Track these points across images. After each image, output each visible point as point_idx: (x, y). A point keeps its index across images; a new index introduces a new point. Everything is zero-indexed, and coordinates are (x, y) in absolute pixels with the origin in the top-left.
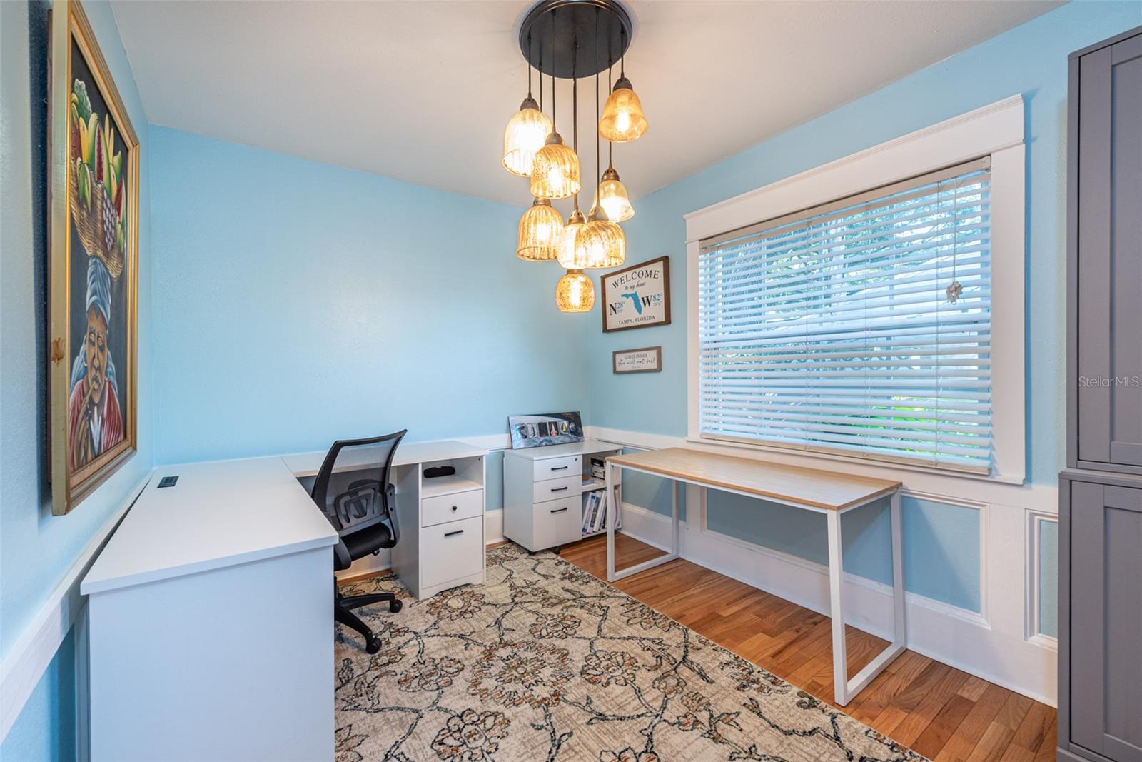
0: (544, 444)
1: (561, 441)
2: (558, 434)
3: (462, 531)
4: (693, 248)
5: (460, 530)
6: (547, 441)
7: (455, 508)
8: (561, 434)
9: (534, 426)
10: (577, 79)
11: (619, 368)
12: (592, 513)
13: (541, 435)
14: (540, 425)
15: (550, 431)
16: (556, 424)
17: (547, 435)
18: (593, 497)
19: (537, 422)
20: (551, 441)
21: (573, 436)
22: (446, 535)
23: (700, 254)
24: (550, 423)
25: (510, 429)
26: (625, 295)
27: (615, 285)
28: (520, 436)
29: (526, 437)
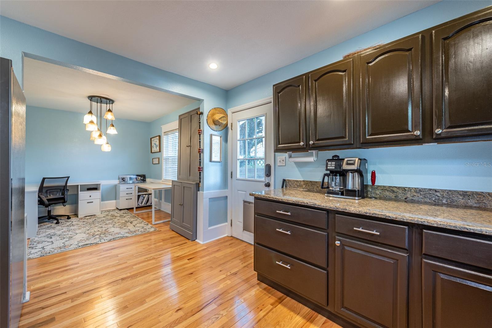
1: (138, 182)
3: (93, 202)
4: (163, 134)
7: (90, 196)
8: (138, 180)
10: (102, 104)
11: (154, 163)
12: (141, 200)
14: (130, 178)
15: (133, 179)
16: (136, 178)
18: (142, 196)
20: (134, 182)
21: (142, 181)
22: (88, 203)
23: (164, 136)
25: (119, 179)
26: (154, 144)
27: (153, 141)
28: (122, 180)
29: (125, 181)
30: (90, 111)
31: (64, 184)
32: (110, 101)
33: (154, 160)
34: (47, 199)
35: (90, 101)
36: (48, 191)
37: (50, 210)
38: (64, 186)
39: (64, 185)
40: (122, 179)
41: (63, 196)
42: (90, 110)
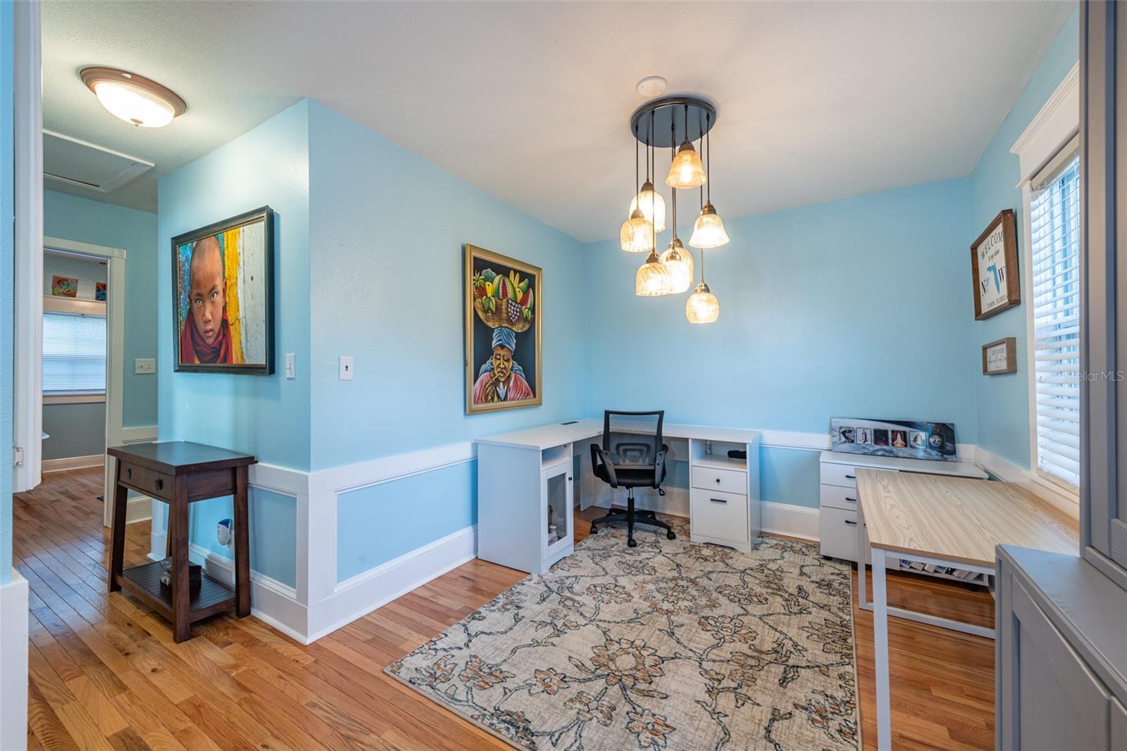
0: (880, 453)
1: (911, 454)
2: (906, 446)
3: (726, 502)
5: (724, 500)
6: (885, 450)
7: (718, 480)
8: (913, 447)
9: (868, 432)
11: (990, 367)
13: (876, 443)
14: (876, 431)
15: (893, 440)
16: (904, 435)
17: (887, 444)
19: (873, 428)
20: (892, 452)
21: (936, 453)
22: (713, 500)
24: (893, 432)
25: (832, 430)
26: (989, 269)
27: (983, 256)
28: (843, 439)
29: (853, 441)
30: (646, 181)
31: (654, 431)
32: (686, 107)
33: (990, 351)
34: (616, 470)
35: (646, 145)
36: (622, 448)
37: (631, 498)
38: (656, 437)
39: (656, 434)
40: (844, 433)
41: (652, 468)
42: (648, 179)
